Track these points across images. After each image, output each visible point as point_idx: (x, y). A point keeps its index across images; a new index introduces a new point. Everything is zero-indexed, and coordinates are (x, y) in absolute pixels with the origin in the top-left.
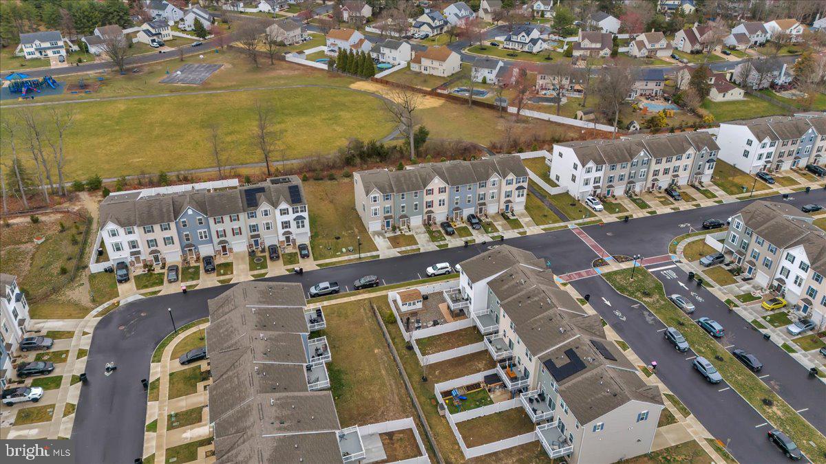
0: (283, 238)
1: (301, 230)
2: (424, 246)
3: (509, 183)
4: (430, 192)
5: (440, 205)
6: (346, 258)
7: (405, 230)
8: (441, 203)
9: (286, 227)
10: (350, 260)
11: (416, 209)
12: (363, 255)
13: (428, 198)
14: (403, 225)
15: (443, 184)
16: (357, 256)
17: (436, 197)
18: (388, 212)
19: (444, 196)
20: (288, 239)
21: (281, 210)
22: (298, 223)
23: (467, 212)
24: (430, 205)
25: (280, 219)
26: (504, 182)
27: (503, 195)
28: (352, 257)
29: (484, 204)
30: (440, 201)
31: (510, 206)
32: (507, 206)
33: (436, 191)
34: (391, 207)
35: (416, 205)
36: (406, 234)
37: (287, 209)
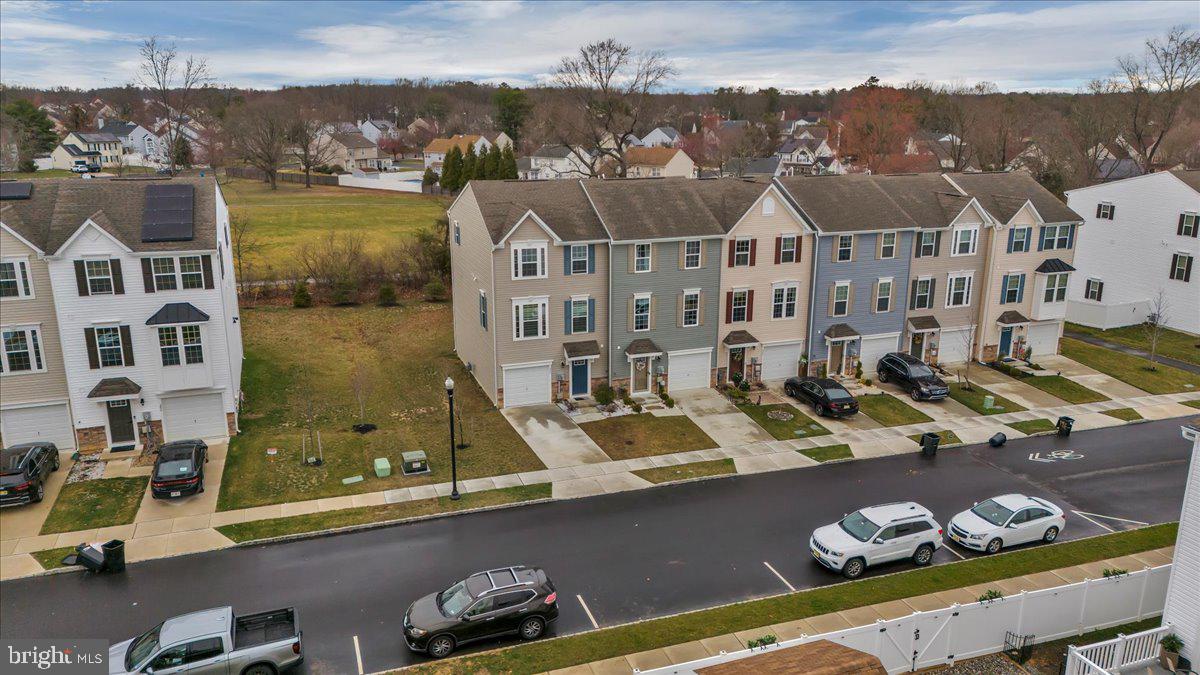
0: (94, 416)
1: (185, 375)
2: (745, 453)
3: (1017, 246)
4: (743, 253)
5: (777, 313)
6: (387, 497)
7: (649, 403)
8: (783, 304)
9: (112, 360)
10: (402, 507)
11: (691, 317)
12: (468, 486)
13: (735, 280)
14: (642, 385)
15: (792, 227)
16: (443, 489)
17: (764, 278)
18: (580, 325)
19: (793, 276)
20: (120, 418)
21: (79, 265)
22: (167, 336)
23: (874, 347)
24: (740, 307)
25: (77, 314)
26: (1000, 240)
27: (994, 290)
28: (417, 493)
29: (931, 322)
30: (779, 296)
31: (1014, 338)
32: (1006, 335)
33: (765, 252)
34: (592, 302)
35: (692, 301)
36: (657, 413)
37: (116, 264)
